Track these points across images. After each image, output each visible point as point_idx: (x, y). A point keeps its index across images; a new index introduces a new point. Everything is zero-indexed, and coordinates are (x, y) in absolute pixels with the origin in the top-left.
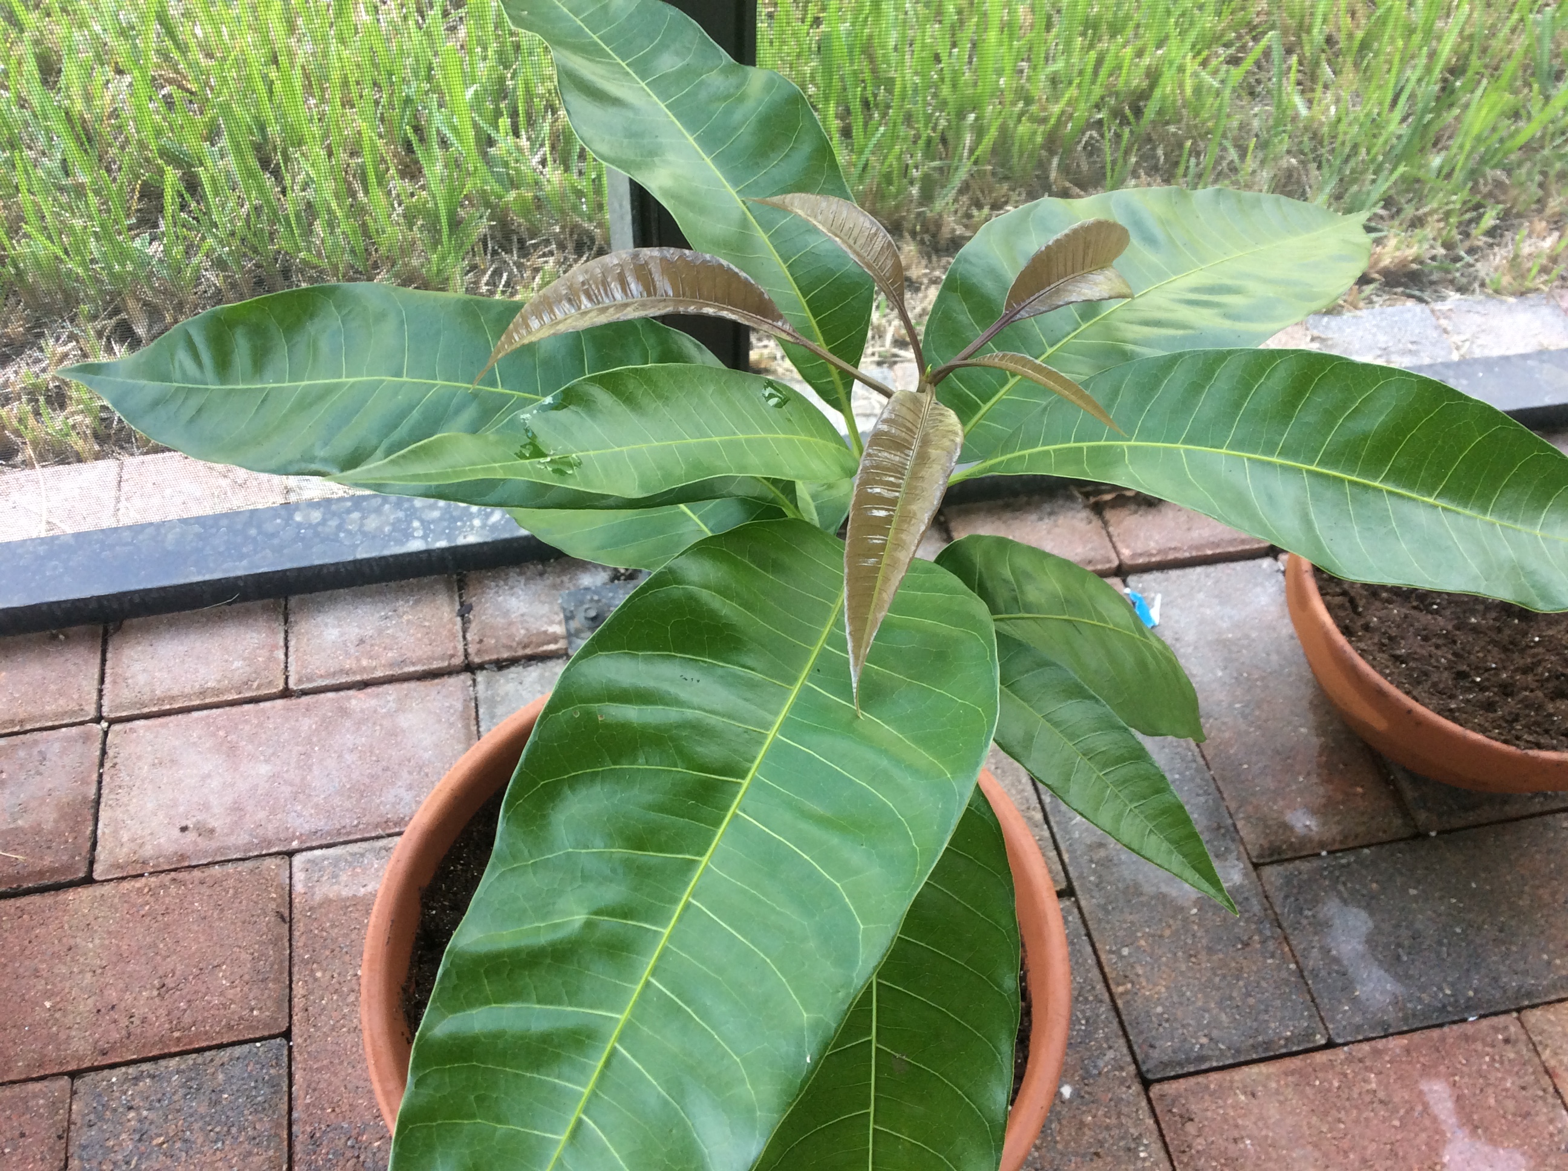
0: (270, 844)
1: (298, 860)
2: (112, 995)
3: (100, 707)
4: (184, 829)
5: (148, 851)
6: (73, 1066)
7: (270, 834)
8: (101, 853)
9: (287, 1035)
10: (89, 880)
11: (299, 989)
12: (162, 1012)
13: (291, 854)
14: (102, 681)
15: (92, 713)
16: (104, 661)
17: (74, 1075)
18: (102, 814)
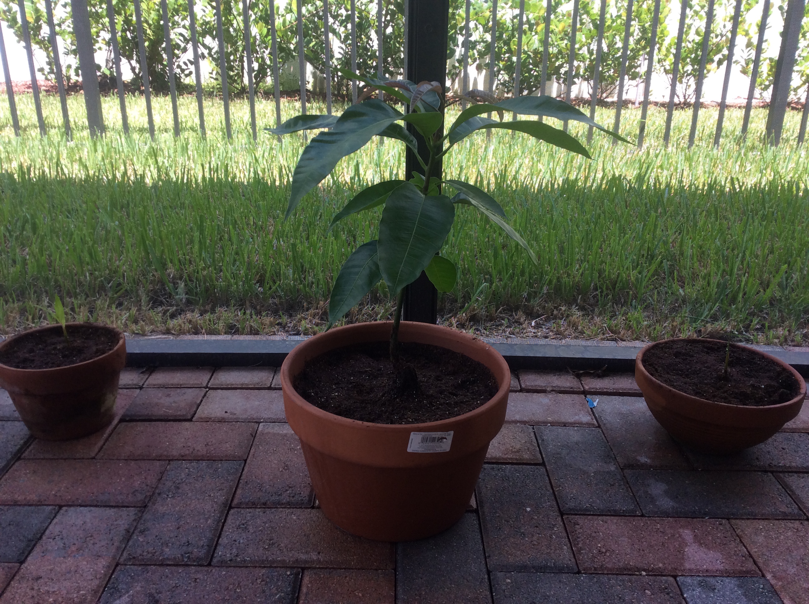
0: (254, 419)
1: (261, 424)
2: (190, 444)
3: (208, 384)
4: (226, 412)
5: (213, 416)
6: (171, 458)
7: (255, 417)
8: (196, 416)
9: (246, 461)
10: (190, 420)
11: (252, 451)
12: (205, 450)
13: (259, 423)
14: (210, 379)
15: (205, 385)
16: (212, 375)
17: (169, 461)
18: (200, 408)
